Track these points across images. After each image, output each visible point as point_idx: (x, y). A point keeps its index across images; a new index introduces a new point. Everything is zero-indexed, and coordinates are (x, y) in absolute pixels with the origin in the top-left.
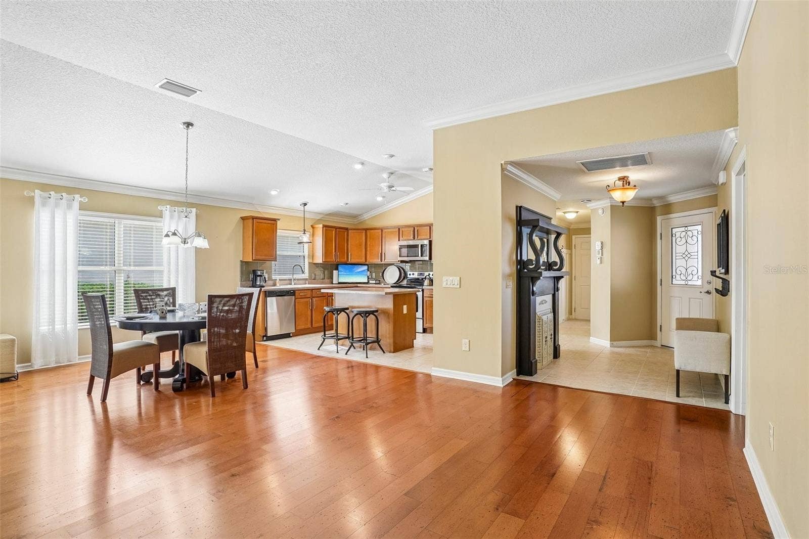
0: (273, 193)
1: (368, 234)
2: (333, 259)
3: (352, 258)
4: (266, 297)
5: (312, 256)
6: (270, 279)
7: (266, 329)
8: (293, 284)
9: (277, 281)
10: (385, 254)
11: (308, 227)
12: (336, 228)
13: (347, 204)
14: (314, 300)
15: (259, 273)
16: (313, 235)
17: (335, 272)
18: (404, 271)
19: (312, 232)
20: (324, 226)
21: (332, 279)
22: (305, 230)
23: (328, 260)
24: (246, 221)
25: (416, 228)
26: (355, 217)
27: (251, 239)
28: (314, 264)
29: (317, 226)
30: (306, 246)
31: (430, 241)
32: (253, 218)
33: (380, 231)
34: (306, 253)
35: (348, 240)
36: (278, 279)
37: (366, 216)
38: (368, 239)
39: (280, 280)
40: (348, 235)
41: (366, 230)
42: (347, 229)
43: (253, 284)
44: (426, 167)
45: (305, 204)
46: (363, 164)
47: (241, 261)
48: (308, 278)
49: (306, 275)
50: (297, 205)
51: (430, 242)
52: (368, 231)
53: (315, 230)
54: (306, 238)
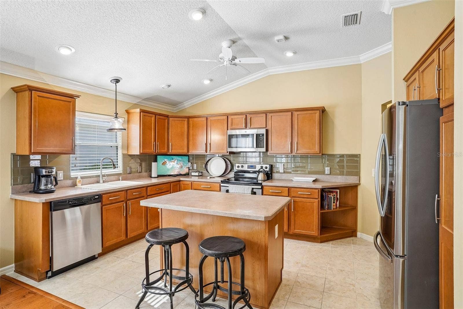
0: (64, 52)
1: (191, 122)
2: (152, 150)
3: (173, 148)
4: (51, 211)
5: (127, 146)
6: (67, 177)
7: (51, 260)
8: (101, 181)
9: (78, 180)
10: (210, 144)
11: (121, 111)
12: (156, 114)
13: (169, 86)
14: (129, 203)
15: (44, 172)
16: (128, 121)
17: (154, 164)
18: (231, 163)
19: (126, 119)
20: (142, 111)
21: (151, 171)
22: (117, 114)
23: (147, 151)
24: (20, 94)
25: (248, 115)
26: (175, 104)
27: (27, 120)
28: (129, 155)
29: (132, 111)
30: (119, 134)
31: (266, 129)
32: (31, 89)
33: (205, 119)
34: (120, 144)
35: (168, 129)
36: (79, 177)
37: (187, 105)
38: (191, 129)
39: (82, 178)
40: (168, 123)
41: (188, 118)
42: (167, 116)
43: (34, 187)
44: (279, 34)
45: (117, 81)
46: (204, 12)
47: (14, 156)
48: (121, 172)
49: (119, 169)
50: (106, 81)
51: (267, 131)
52: (190, 119)
53: (131, 116)
54: (118, 124)
